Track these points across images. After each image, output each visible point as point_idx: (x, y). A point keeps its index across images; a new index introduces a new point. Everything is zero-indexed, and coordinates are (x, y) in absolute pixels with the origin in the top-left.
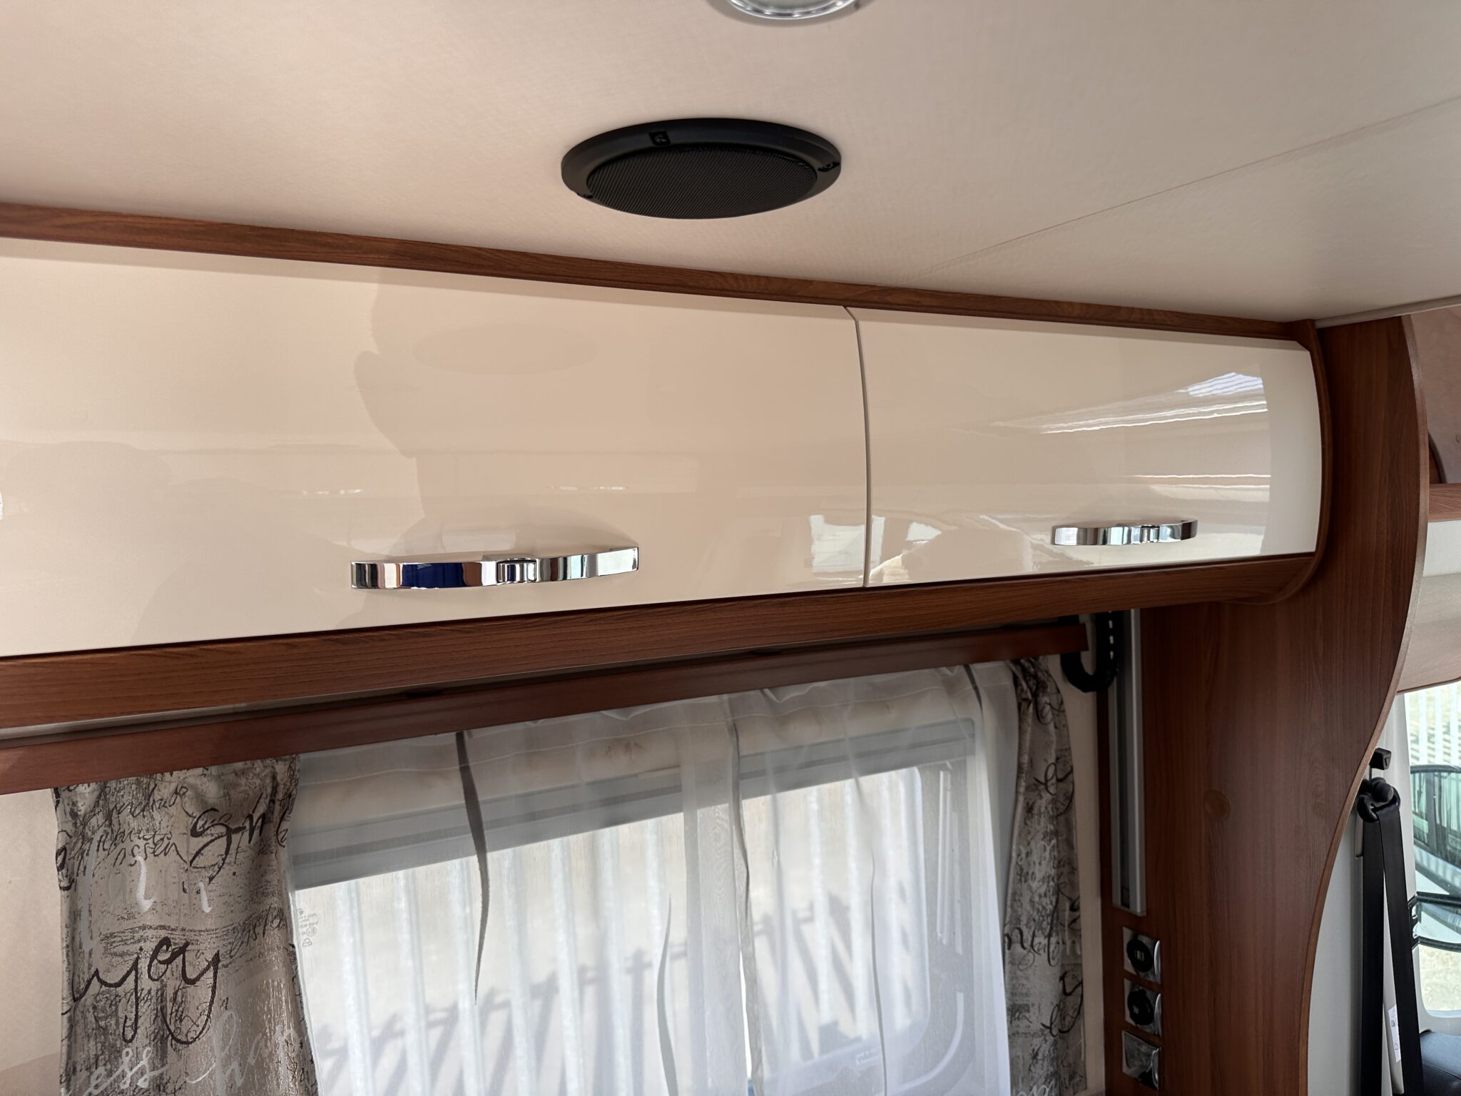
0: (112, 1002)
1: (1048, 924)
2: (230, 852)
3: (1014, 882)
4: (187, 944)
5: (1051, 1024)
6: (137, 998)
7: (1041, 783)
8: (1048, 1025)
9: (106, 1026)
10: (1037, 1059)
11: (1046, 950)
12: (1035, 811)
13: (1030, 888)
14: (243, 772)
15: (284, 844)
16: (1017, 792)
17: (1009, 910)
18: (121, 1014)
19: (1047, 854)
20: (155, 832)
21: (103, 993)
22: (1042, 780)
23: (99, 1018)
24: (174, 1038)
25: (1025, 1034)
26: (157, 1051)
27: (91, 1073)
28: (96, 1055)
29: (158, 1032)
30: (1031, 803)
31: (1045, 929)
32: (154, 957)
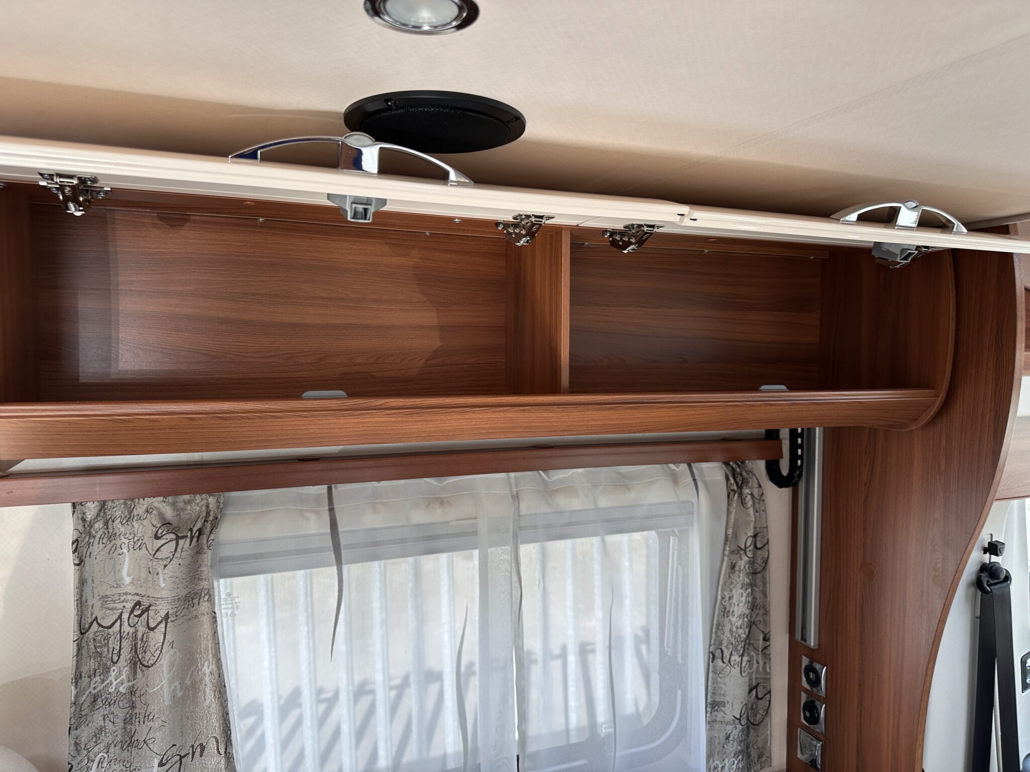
0: (105, 637)
1: (742, 647)
2: (177, 551)
3: (718, 617)
4: (150, 606)
5: (741, 716)
6: (121, 637)
7: (742, 549)
8: (738, 717)
9: (101, 652)
10: (729, 740)
11: (739, 665)
12: (737, 568)
13: (730, 621)
14: (189, 502)
15: (211, 548)
16: (724, 554)
17: (714, 635)
18: (111, 646)
19: (743, 599)
20: (135, 535)
21: (100, 631)
22: (743, 547)
23: (97, 646)
24: (141, 663)
25: (721, 722)
26: (131, 670)
27: (91, 680)
28: (94, 669)
29: (132, 659)
30: (734, 563)
31: (739, 651)
32: (132, 612)
